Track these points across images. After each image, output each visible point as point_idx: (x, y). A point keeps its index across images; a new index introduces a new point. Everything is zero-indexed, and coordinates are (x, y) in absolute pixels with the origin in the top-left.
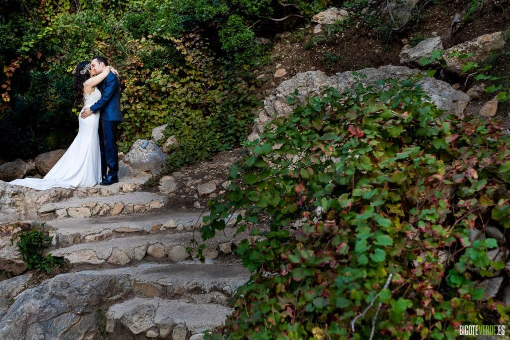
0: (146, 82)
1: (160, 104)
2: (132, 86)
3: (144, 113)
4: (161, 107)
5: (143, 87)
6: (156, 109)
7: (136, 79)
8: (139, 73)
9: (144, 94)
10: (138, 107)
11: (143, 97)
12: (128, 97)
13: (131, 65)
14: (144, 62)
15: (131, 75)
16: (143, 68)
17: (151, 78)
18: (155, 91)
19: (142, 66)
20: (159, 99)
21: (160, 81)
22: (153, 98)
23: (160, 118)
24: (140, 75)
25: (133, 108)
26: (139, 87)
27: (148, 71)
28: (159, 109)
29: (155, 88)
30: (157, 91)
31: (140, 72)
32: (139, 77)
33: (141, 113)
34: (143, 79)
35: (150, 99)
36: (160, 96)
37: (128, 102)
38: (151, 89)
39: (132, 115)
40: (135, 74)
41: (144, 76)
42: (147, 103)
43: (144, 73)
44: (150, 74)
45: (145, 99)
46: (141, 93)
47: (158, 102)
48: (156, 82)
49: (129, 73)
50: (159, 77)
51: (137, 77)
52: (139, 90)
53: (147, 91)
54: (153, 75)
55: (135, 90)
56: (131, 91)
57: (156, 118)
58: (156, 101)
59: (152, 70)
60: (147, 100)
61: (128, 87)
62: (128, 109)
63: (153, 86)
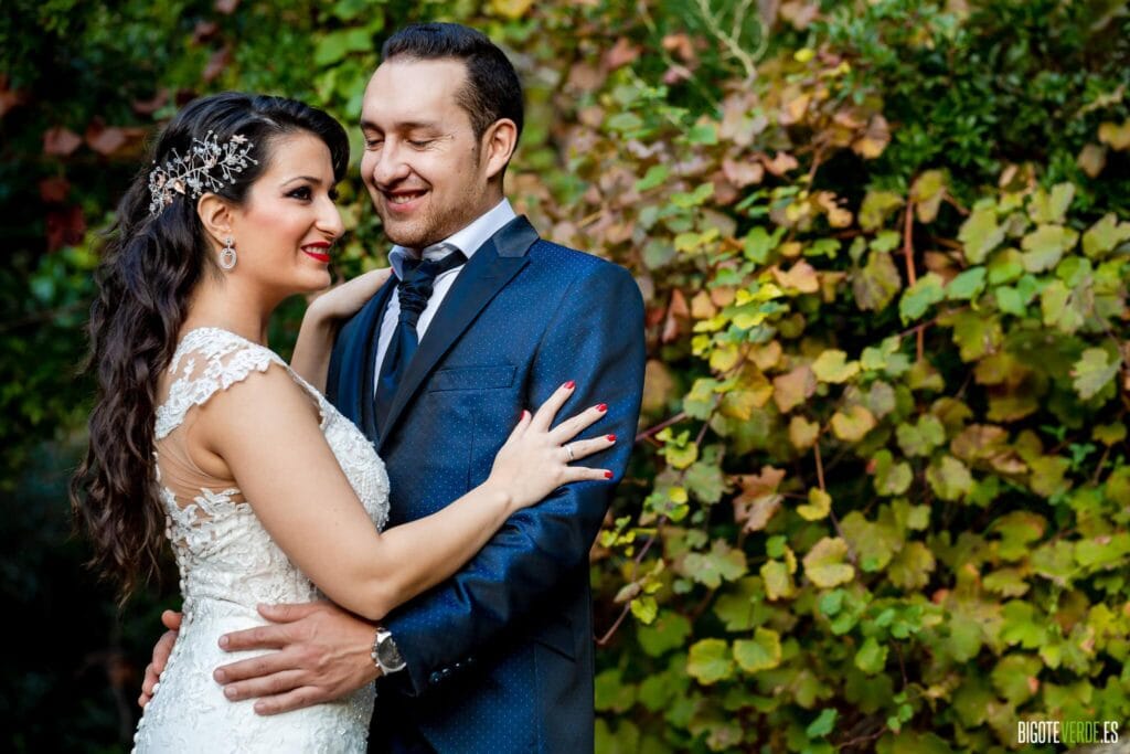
0: (912, 308)
1: (1059, 524)
2: (769, 358)
3: (887, 638)
4: (1060, 563)
5: (872, 359)
6: (1011, 585)
7: (803, 280)
8: (839, 217)
9: (885, 431)
10: (826, 568)
11: (881, 458)
12: (730, 466)
13: (763, 147)
14: (897, 110)
15: (758, 245)
16: (882, 168)
17: (958, 267)
18: (999, 390)
19: (871, 149)
20: (1047, 476)
21: (1054, 293)
22: (979, 472)
23: (1060, 677)
24: (846, 236)
25: (776, 579)
26: (830, 366)
27: (931, 191)
28: (1039, 586)
29: (1000, 369)
30: (1025, 387)
31: (854, 207)
32: (843, 261)
33: (857, 636)
34: (875, 282)
35: (954, 480)
36: (1050, 447)
37: (719, 519)
38: (960, 376)
39: (758, 657)
40: (794, 234)
41: (886, 242)
42: (919, 518)
43: (892, 221)
44: (951, 219)
45: (897, 480)
46: (850, 426)
47: (1038, 505)
48: (1010, 301)
49: (744, 225)
50: (1046, 246)
51: (820, 264)
52: (836, 391)
53: (923, 399)
54: (979, 234)
55: (794, 390)
56: (747, 402)
57: (1018, 679)
58: (1016, 499)
59: (972, 180)
60: (919, 492)
61: (720, 362)
62: (728, 588)
63: (977, 341)
